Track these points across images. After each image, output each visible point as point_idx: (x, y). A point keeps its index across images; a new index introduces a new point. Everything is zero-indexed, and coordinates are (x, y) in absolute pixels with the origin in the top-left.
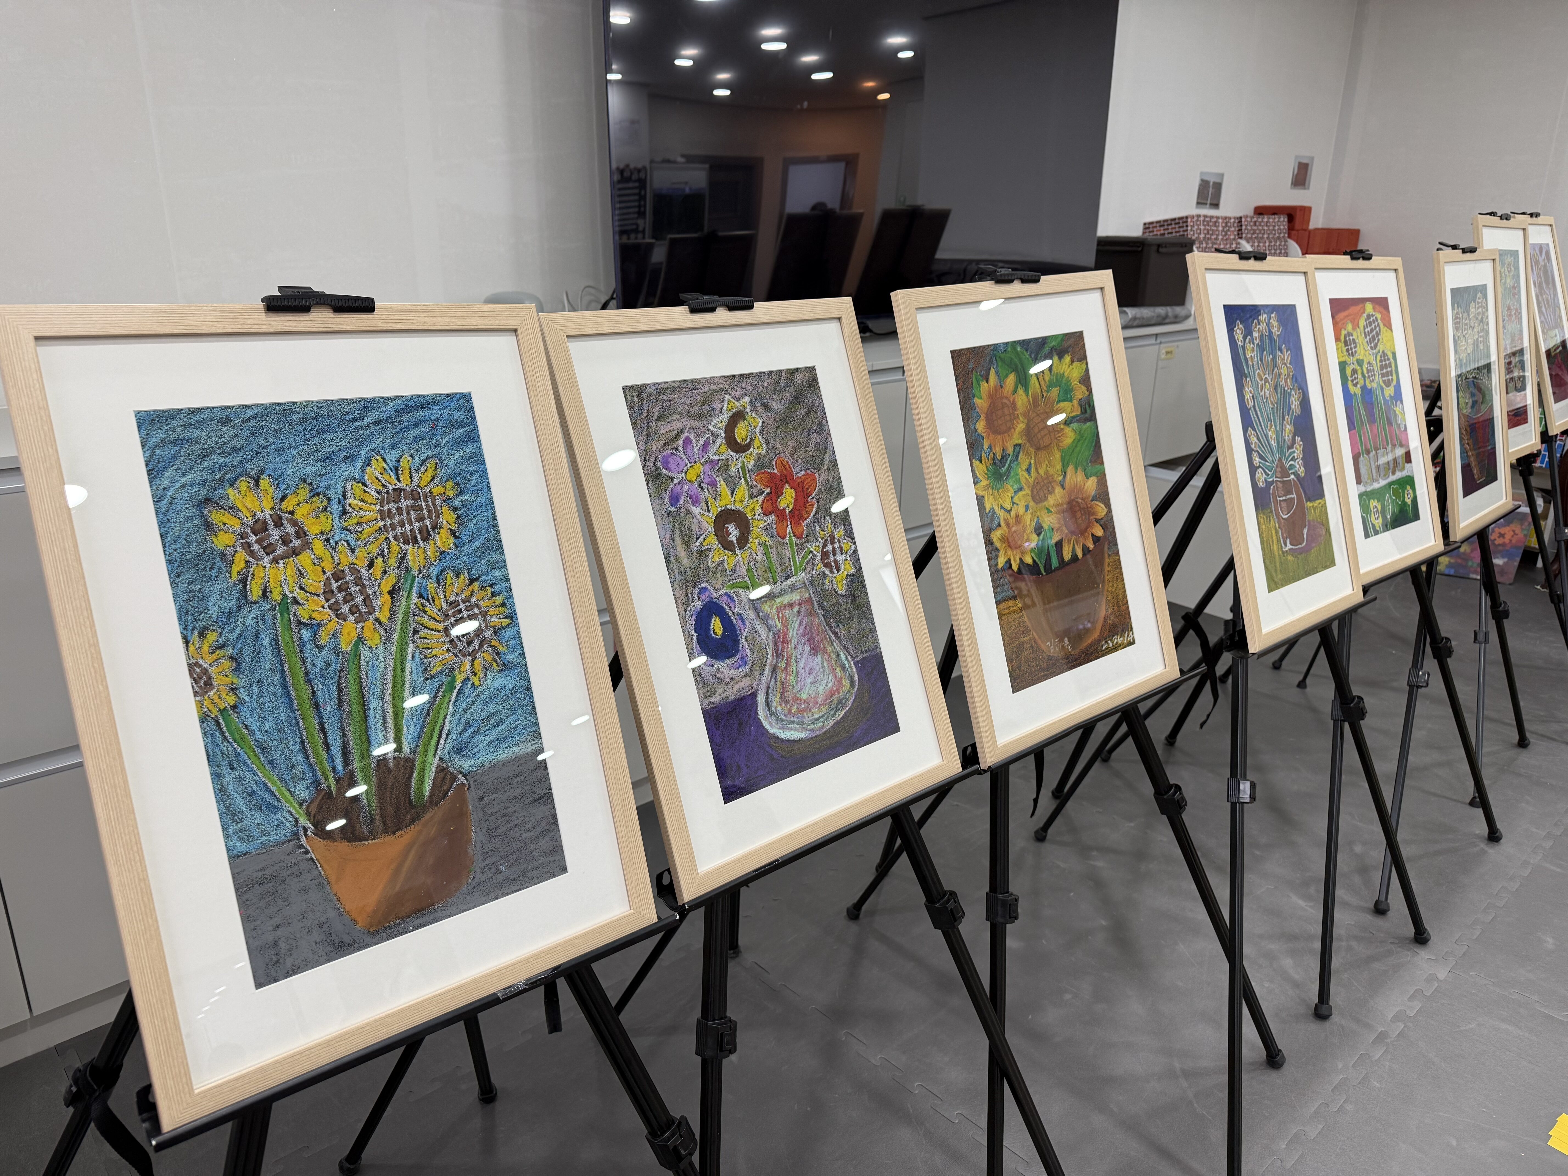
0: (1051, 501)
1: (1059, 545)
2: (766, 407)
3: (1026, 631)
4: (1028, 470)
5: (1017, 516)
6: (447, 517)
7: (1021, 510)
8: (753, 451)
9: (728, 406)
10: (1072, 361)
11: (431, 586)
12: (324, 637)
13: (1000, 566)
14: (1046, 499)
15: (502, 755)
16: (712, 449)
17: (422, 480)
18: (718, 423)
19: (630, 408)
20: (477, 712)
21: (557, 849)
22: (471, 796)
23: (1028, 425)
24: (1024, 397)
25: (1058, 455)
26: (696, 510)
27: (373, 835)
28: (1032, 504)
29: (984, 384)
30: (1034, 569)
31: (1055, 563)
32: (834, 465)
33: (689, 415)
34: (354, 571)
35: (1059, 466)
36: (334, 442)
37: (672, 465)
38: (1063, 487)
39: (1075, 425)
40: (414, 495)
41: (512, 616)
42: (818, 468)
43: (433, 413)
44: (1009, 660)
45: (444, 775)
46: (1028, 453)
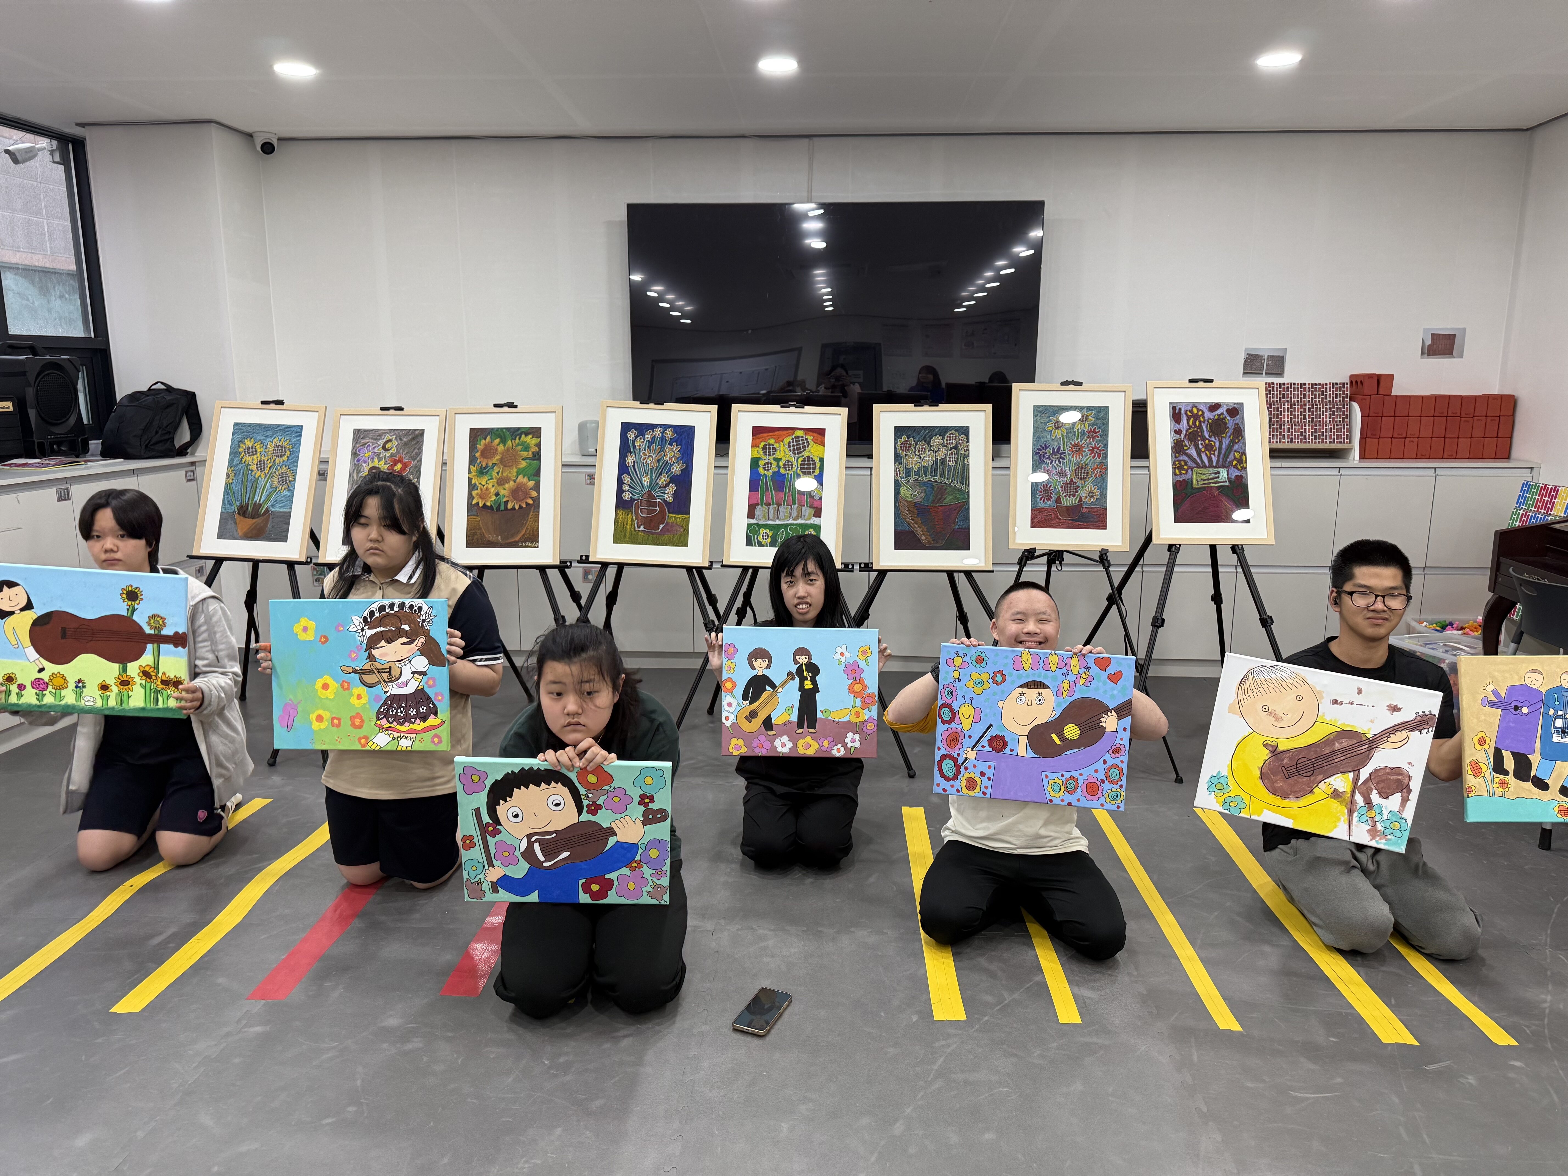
0: (507, 486)
1: (506, 503)
2: (401, 439)
3: (480, 528)
4: (498, 473)
5: (487, 488)
6: (288, 453)
7: (490, 486)
8: (391, 451)
9: (388, 437)
10: (533, 437)
11: (279, 468)
12: (253, 474)
13: (473, 503)
14: (504, 484)
15: (281, 510)
16: (376, 449)
17: (285, 444)
18: (381, 442)
19: (354, 434)
20: (279, 499)
21: (287, 536)
22: (271, 517)
23: (502, 458)
24: (503, 448)
25: (515, 470)
26: (364, 465)
27: (248, 518)
28: (496, 485)
29: (483, 441)
30: (491, 508)
31: (502, 508)
32: (421, 460)
33: (372, 439)
34: (264, 461)
35: (515, 474)
36: (269, 433)
37: (361, 451)
38: (515, 482)
39: (528, 461)
40: (282, 447)
41: (295, 479)
42: (414, 460)
43: (293, 429)
44: (467, 536)
45: (267, 510)
46: (499, 467)
